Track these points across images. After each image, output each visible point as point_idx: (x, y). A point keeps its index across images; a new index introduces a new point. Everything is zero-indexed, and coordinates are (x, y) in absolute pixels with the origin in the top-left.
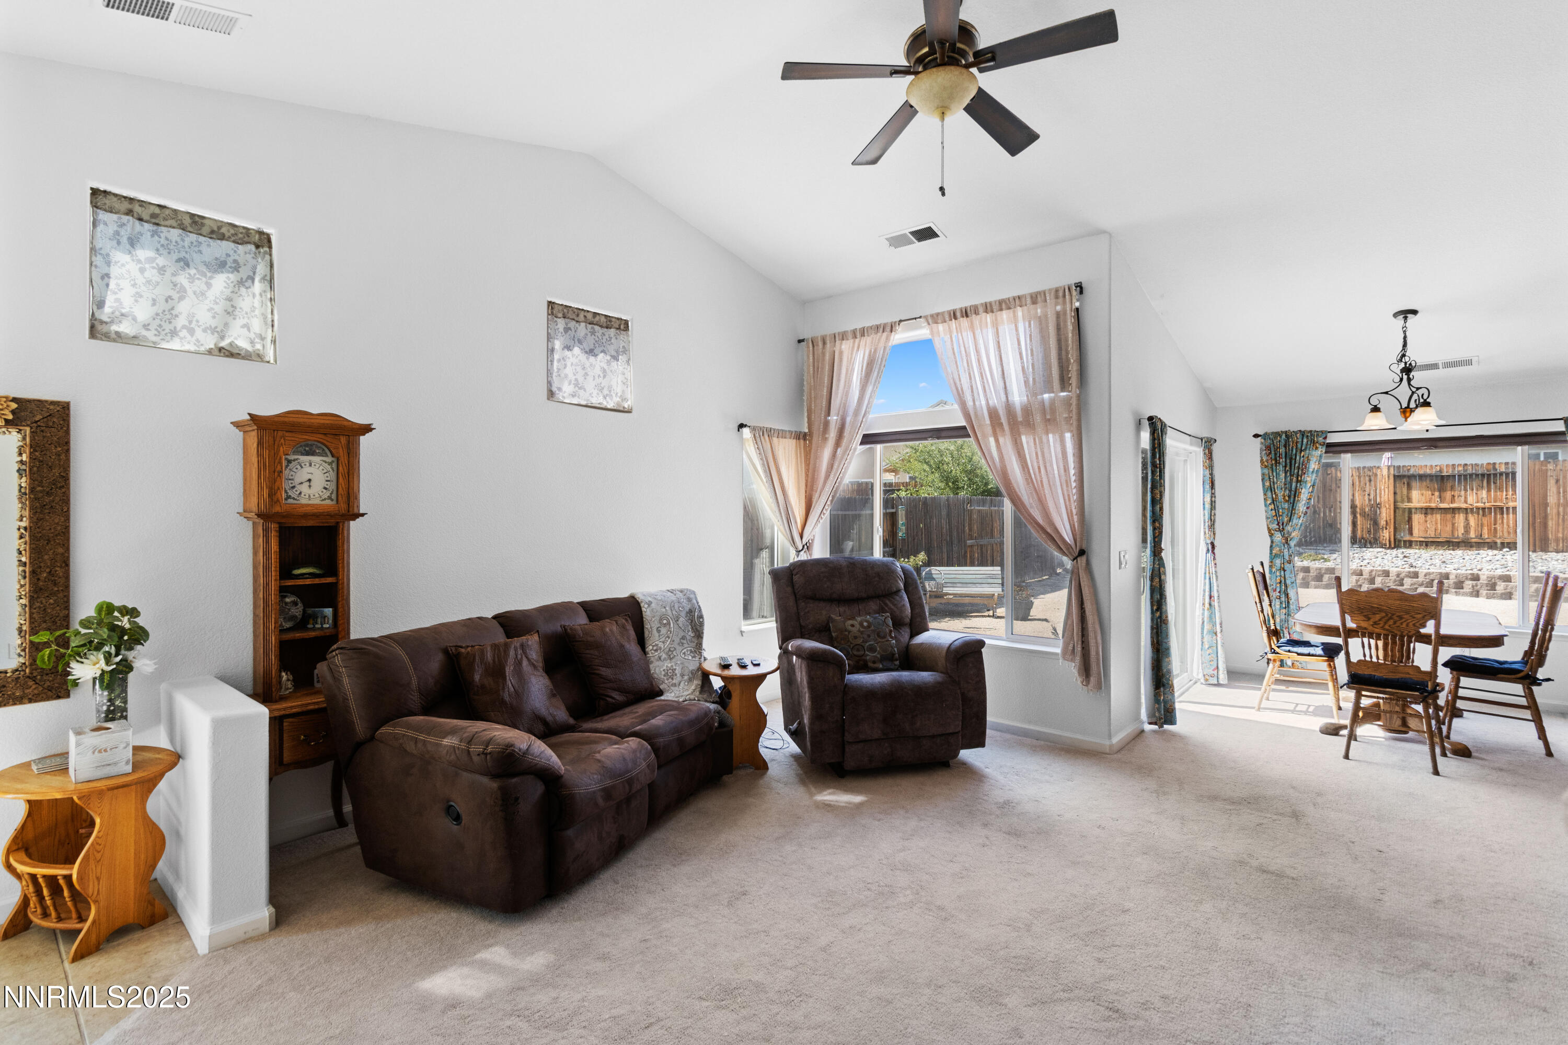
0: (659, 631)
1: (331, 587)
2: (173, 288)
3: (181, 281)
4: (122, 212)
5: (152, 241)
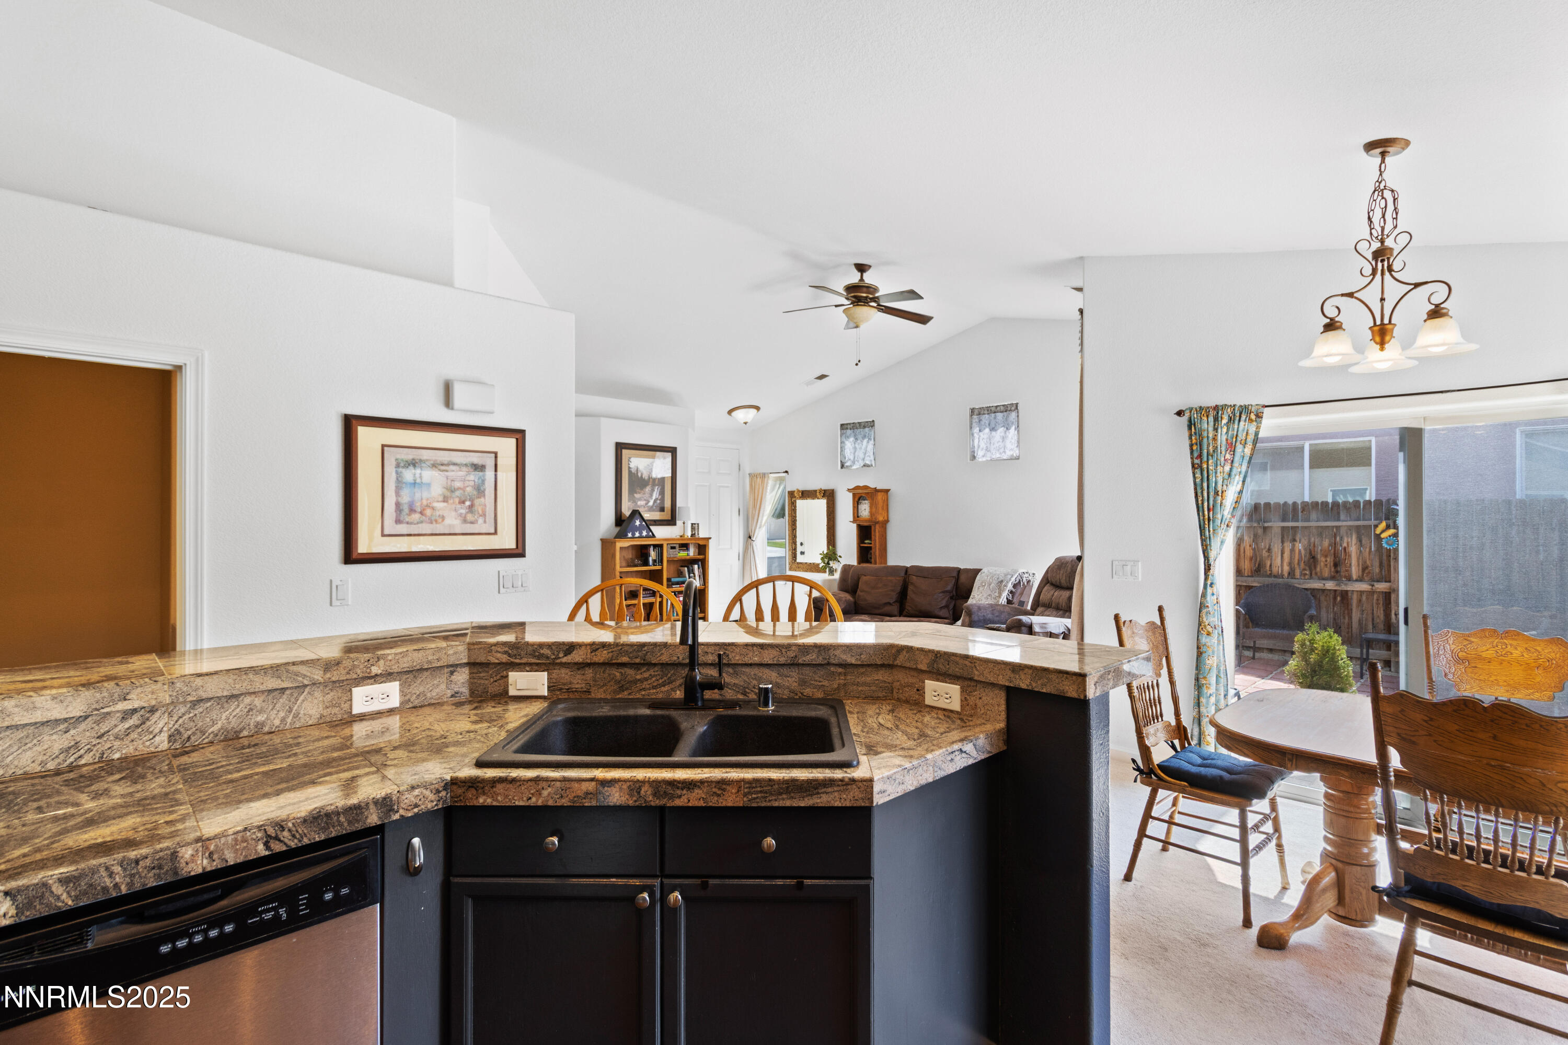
0: (979, 587)
1: (870, 548)
2: (855, 448)
3: (857, 445)
4: (847, 429)
5: (853, 434)
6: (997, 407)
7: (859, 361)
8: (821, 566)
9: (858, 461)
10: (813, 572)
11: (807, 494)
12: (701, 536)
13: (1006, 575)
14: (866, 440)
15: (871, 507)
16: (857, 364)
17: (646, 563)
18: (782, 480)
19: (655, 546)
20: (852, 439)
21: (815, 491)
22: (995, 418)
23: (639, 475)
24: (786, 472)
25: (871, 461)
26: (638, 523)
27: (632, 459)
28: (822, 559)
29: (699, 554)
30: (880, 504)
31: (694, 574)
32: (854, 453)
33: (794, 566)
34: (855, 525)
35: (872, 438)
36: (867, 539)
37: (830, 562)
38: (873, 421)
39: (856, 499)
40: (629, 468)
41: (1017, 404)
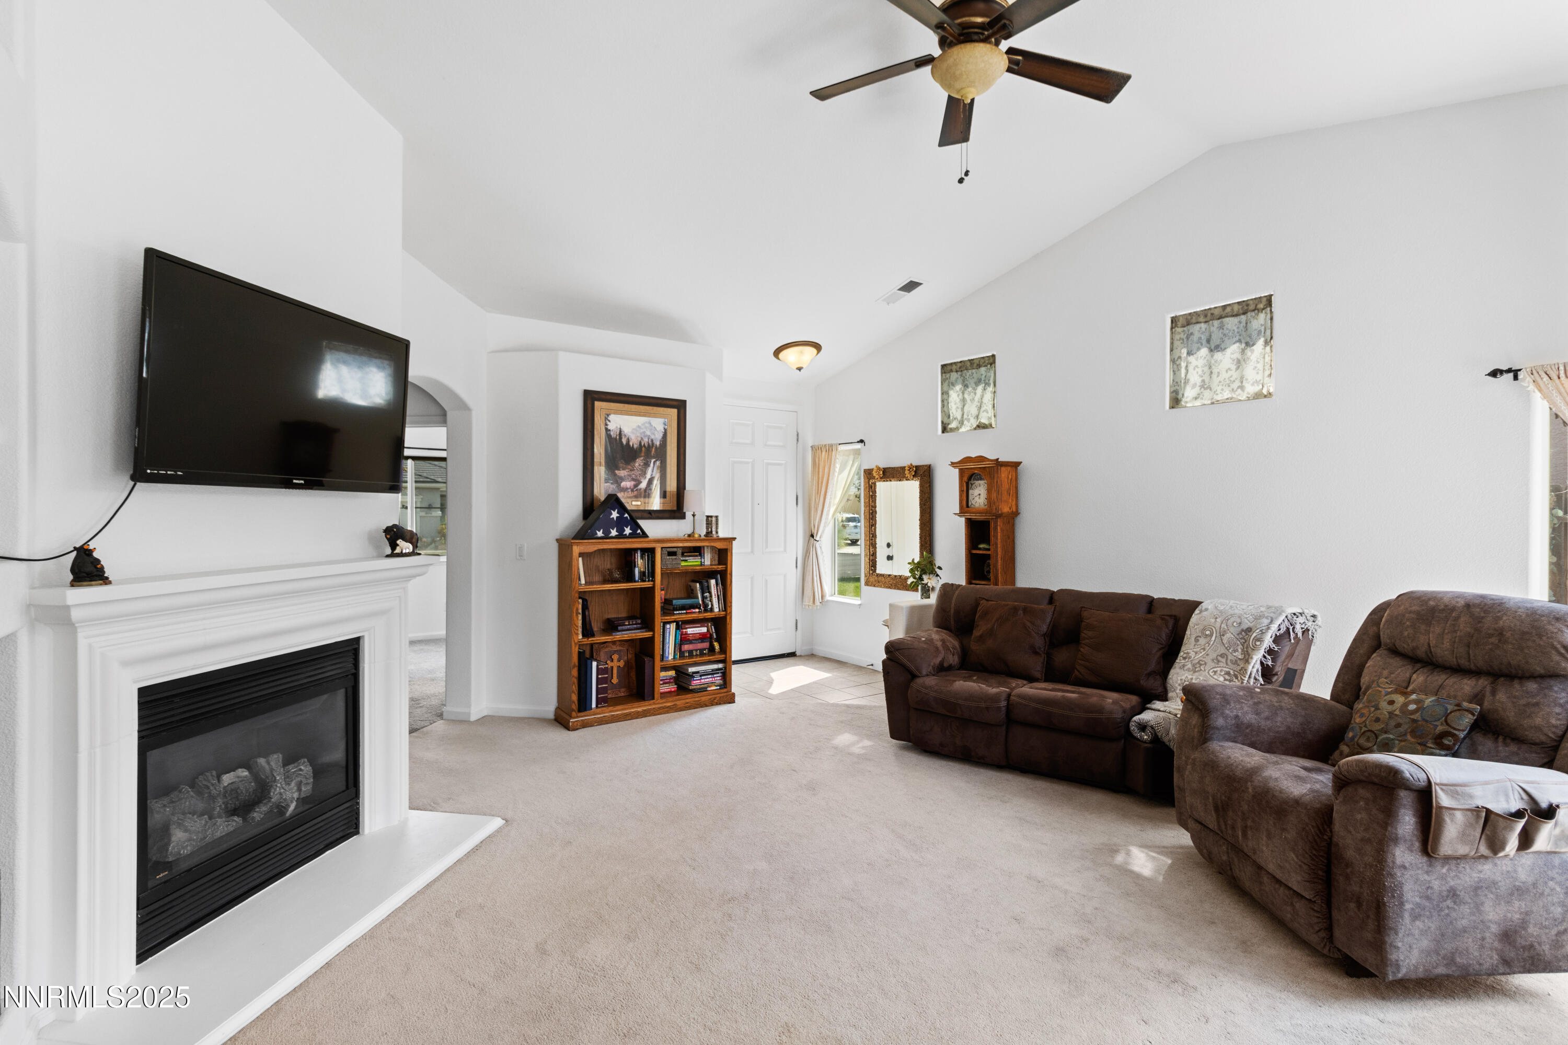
0: (1197, 640)
1: (988, 557)
2: (964, 401)
3: (966, 396)
4: (951, 371)
5: (960, 380)
6: (1224, 307)
7: (967, 173)
8: (909, 582)
9: (968, 420)
10: (899, 589)
11: (890, 474)
12: (722, 534)
13: (1258, 618)
14: (980, 388)
15: (989, 491)
16: (961, 181)
17: (630, 578)
18: (857, 453)
19: (644, 551)
20: (958, 387)
21: (903, 468)
22: (1221, 327)
23: (624, 441)
24: (862, 441)
25: (990, 418)
26: (615, 515)
27: (612, 417)
28: (912, 571)
29: (719, 564)
30: (1005, 485)
31: (710, 593)
32: (963, 409)
33: (872, 579)
34: (963, 519)
35: (991, 382)
36: (983, 542)
37: (924, 577)
38: (993, 356)
39: (965, 479)
40: (607, 430)
41: (1269, 300)
